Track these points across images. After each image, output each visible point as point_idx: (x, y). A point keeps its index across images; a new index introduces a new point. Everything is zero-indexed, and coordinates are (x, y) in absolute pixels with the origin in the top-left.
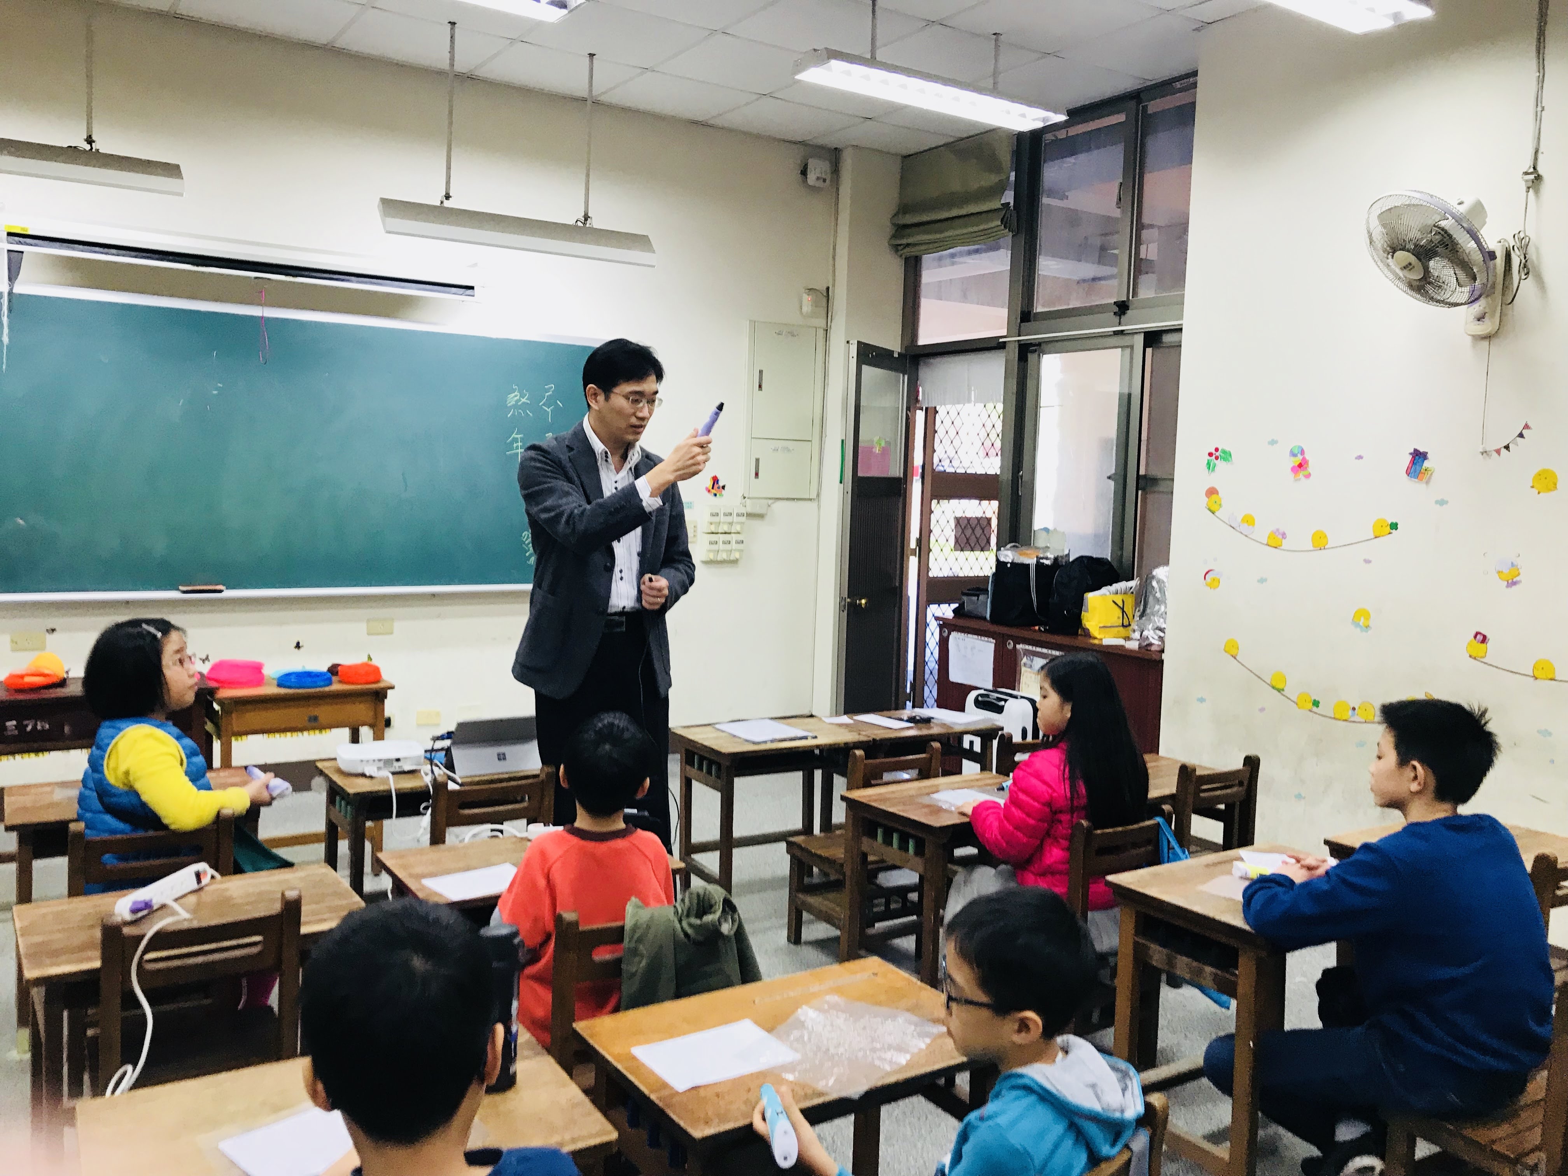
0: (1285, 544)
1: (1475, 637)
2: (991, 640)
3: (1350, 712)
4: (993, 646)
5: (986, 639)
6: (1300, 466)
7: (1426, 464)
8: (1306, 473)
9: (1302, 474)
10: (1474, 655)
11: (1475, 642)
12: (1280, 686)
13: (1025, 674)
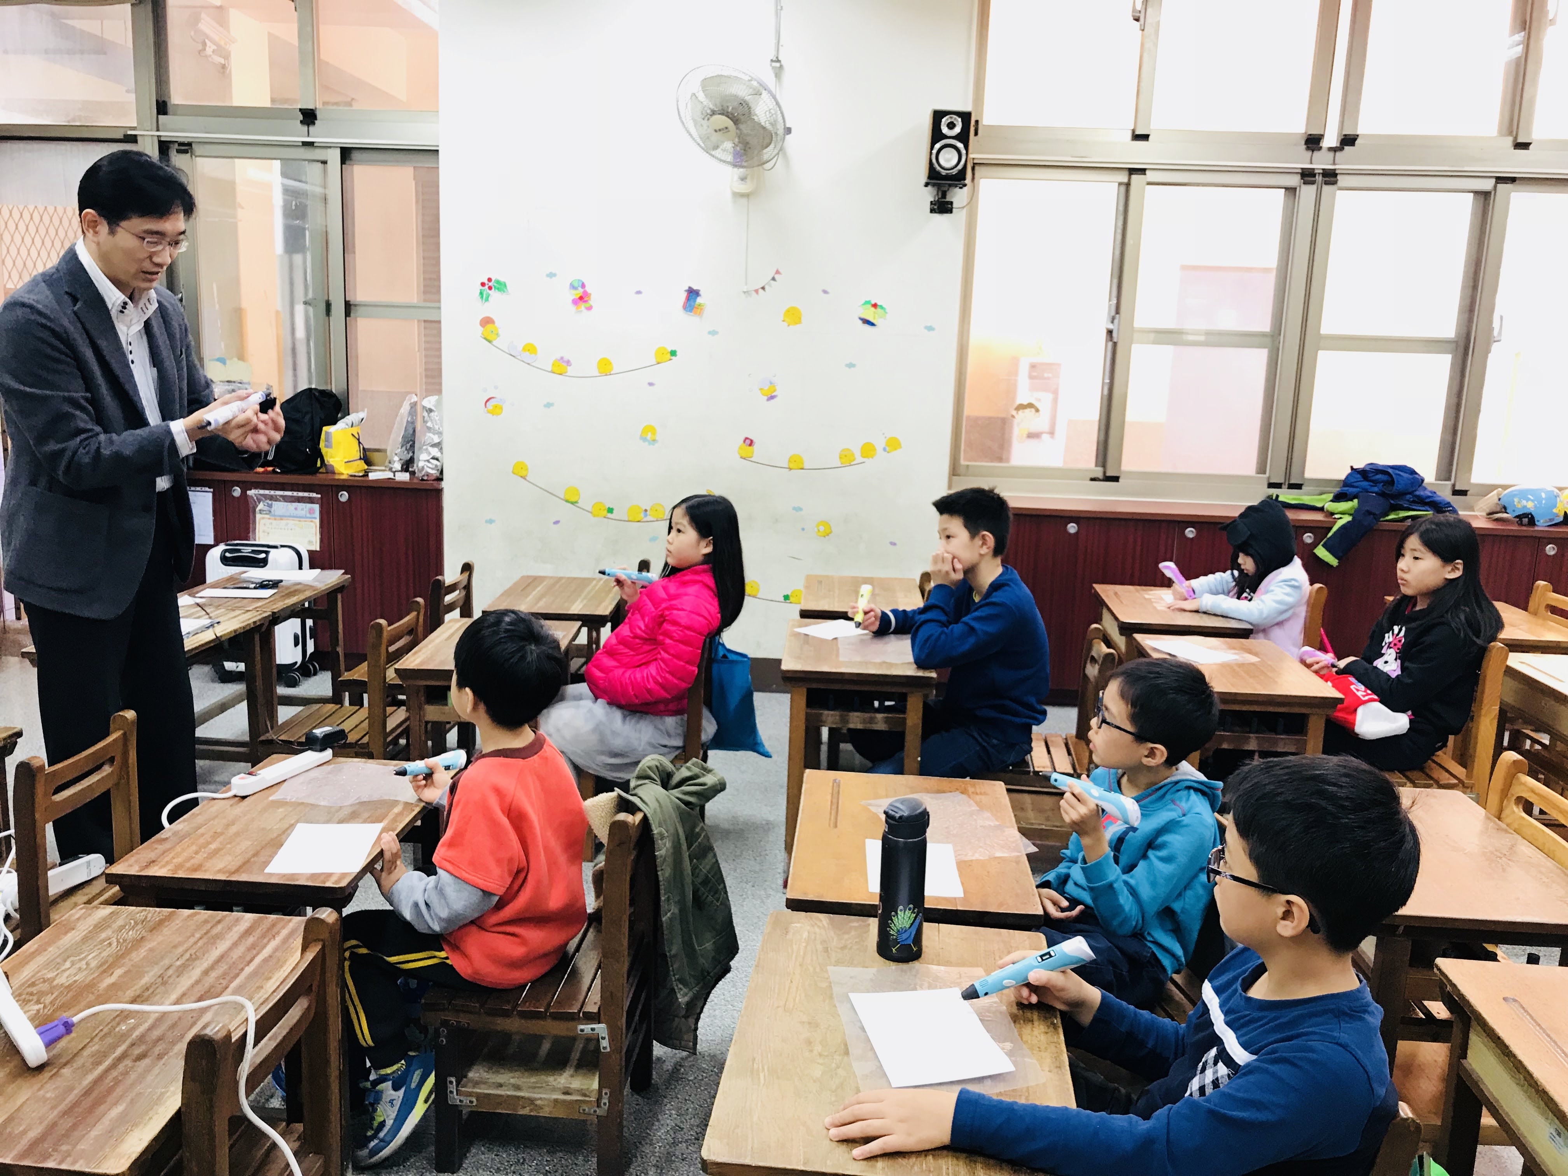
0: (570, 370)
1: (744, 441)
2: (207, 489)
3: (642, 515)
4: (211, 495)
5: (198, 488)
6: (581, 298)
7: (699, 300)
8: (587, 305)
9: (583, 306)
10: (744, 456)
11: (744, 445)
12: (573, 500)
13: (262, 522)
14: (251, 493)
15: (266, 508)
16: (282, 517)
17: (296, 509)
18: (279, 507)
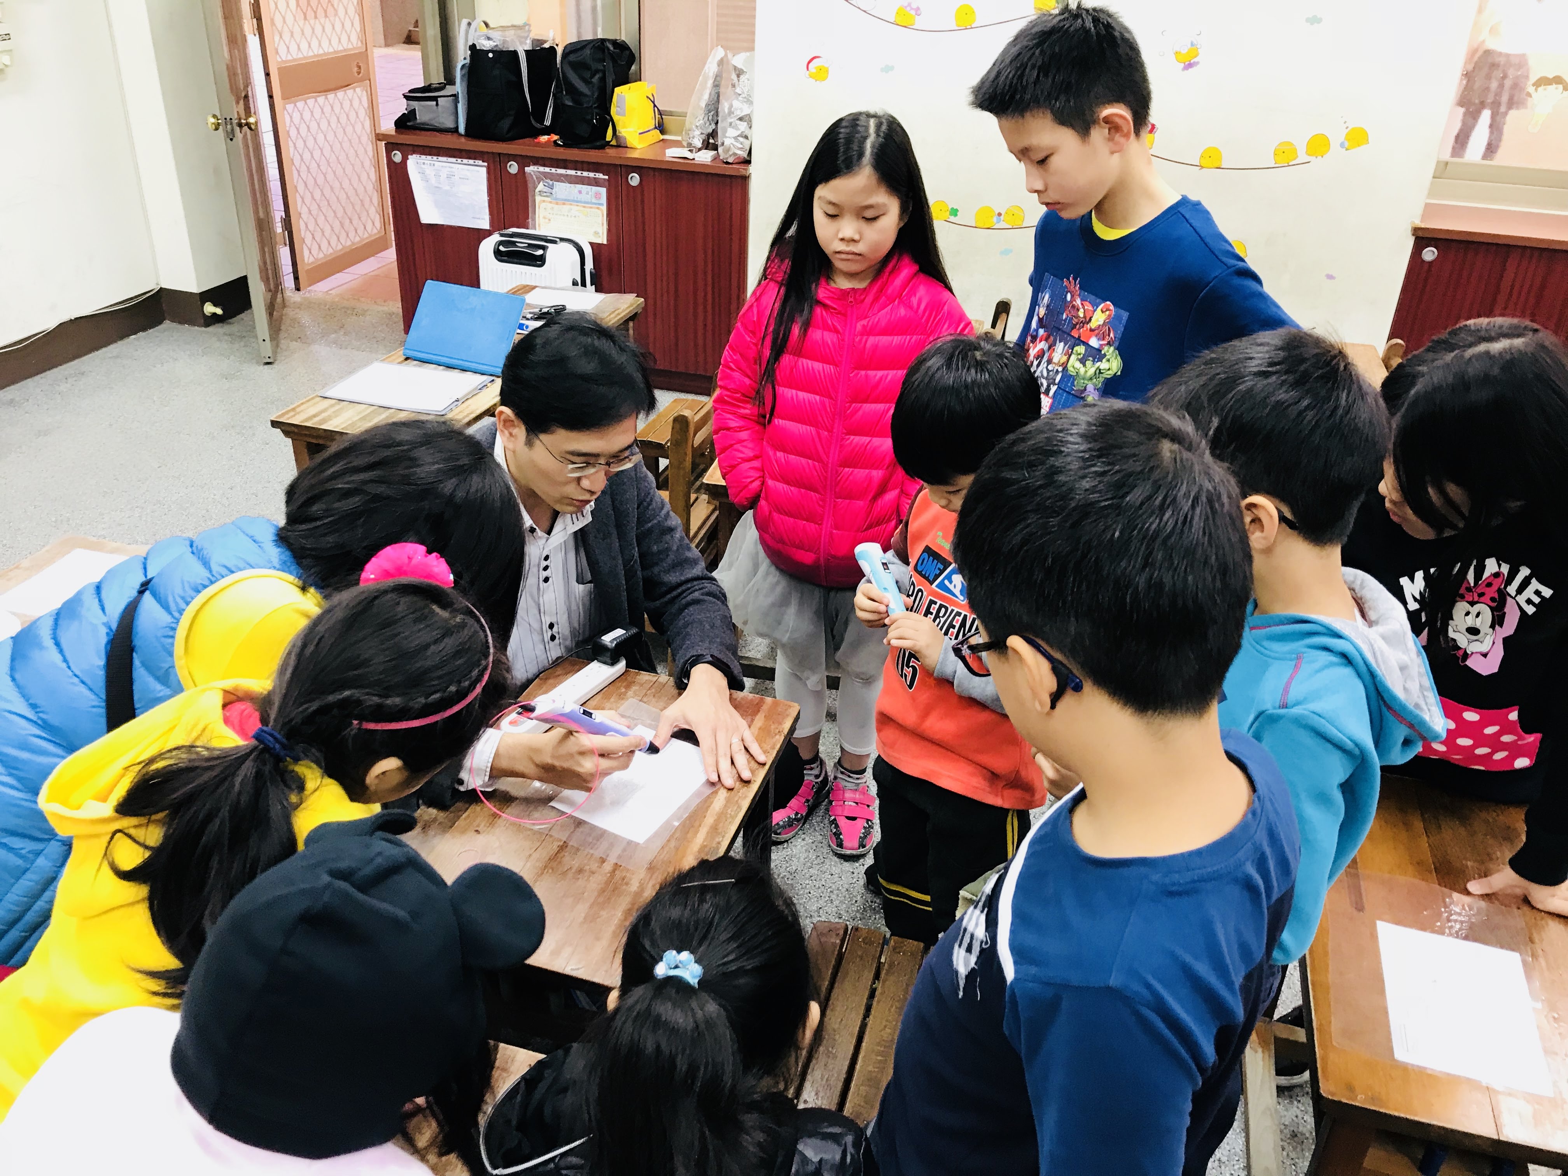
0: (919, 21)
2: (480, 163)
3: (995, 219)
4: (484, 170)
5: (471, 162)
13: (543, 205)
14: (530, 169)
15: (546, 189)
16: (565, 202)
17: (580, 192)
18: (562, 189)
